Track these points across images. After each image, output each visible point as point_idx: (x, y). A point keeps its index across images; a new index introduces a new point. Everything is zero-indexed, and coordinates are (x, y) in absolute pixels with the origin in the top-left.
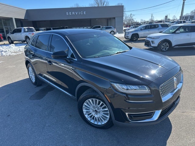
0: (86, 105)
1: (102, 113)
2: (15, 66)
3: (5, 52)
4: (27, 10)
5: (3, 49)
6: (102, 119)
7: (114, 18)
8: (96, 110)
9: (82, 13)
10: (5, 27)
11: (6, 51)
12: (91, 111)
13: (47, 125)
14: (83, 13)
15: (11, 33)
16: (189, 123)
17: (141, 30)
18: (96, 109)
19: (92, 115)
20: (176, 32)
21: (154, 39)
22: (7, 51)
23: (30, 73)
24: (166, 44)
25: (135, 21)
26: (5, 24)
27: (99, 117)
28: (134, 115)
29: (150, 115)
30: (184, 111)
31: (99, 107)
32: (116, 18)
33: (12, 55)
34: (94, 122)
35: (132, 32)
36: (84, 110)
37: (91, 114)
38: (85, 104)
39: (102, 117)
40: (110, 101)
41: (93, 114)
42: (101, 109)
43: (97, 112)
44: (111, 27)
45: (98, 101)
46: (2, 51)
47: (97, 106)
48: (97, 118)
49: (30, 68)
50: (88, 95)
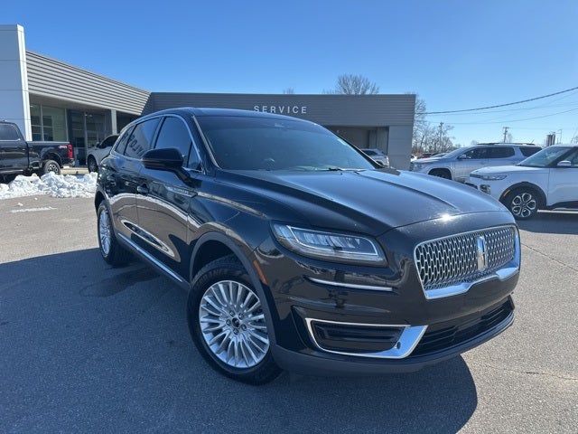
0: (210, 301)
1: (251, 329)
2: (78, 220)
3: (69, 189)
4: (152, 94)
5: (66, 183)
6: (249, 348)
7: (387, 128)
8: (234, 320)
9: (295, 110)
10: (88, 134)
11: (72, 188)
12: (222, 323)
13: (95, 356)
14: (300, 110)
15: (98, 146)
16: (540, 404)
17: (459, 159)
18: (237, 316)
19: (225, 335)
20: (559, 164)
21: (488, 179)
22: (77, 186)
23: (101, 229)
24: (526, 197)
25: (454, 145)
26: (91, 125)
27: (243, 343)
28: (330, 329)
29: (387, 338)
30: (532, 371)
31: (243, 309)
32: (390, 129)
33: (84, 196)
34: (228, 360)
35: (431, 163)
36: (201, 319)
37: (220, 331)
38: (206, 298)
39: (250, 343)
40: (264, 281)
41: (227, 333)
42: (250, 316)
43: (237, 325)
44: (375, 150)
45: (241, 287)
46: (63, 186)
47: (239, 306)
48: (236, 347)
49: (104, 216)
50: (215, 269)
